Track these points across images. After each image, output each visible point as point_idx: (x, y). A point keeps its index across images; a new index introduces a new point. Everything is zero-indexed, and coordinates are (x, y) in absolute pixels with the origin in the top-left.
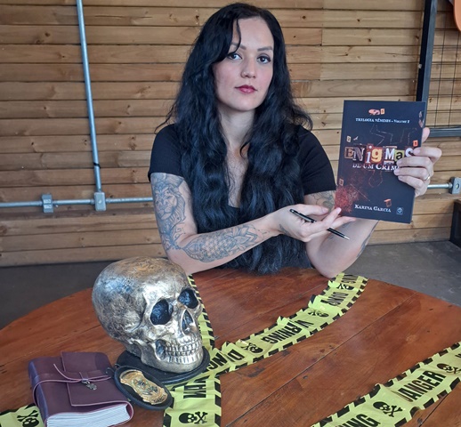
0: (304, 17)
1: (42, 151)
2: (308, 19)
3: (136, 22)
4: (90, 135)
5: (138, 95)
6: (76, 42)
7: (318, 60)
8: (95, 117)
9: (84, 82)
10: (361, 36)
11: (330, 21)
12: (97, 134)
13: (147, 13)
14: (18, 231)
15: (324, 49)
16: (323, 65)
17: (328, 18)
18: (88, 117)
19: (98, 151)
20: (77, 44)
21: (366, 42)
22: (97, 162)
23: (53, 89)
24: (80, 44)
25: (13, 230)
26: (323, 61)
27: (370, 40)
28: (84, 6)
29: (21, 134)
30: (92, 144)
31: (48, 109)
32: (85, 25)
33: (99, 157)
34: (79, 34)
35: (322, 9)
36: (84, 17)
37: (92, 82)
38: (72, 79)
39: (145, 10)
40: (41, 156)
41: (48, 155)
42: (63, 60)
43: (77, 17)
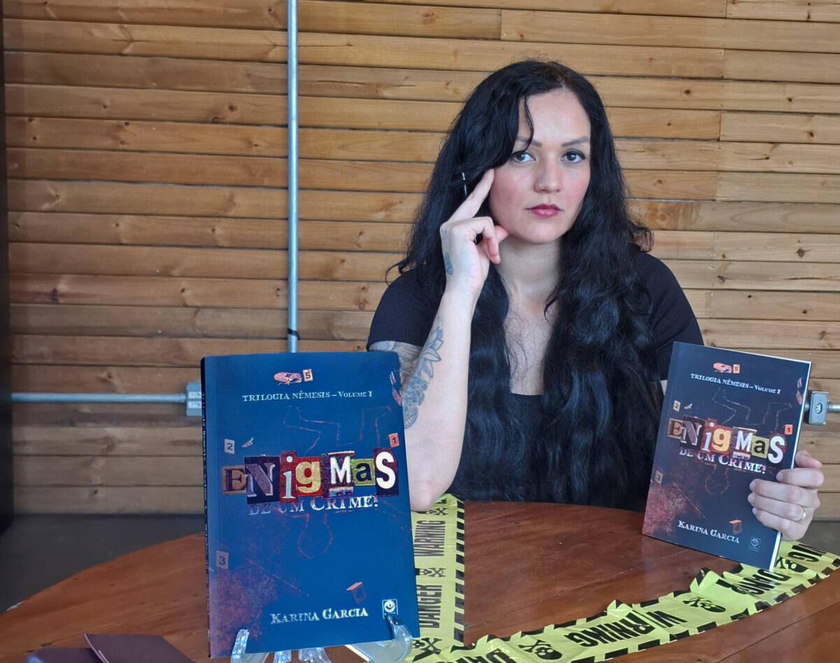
0: (688, 92)
1: (199, 304)
2: (695, 95)
3: (386, 93)
4: (287, 279)
5: (381, 215)
6: (280, 122)
7: (714, 166)
8: (299, 249)
9: (287, 188)
10: (797, 127)
11: (735, 100)
12: (299, 279)
13: (407, 78)
14: (135, 447)
15: (724, 146)
16: (721, 175)
17: (732, 94)
18: (287, 249)
19: (299, 309)
20: (281, 126)
21: (805, 138)
22: (294, 328)
23: (231, 198)
24: (286, 126)
25: (125, 445)
26: (721, 167)
27: (811, 134)
28: (300, 63)
29: (166, 273)
30: (288, 297)
31: (219, 231)
32: (299, 95)
33: (298, 320)
34: (287, 110)
35: (721, 79)
36: (299, 82)
37: (300, 189)
38: (266, 183)
39: (404, 73)
40: (196, 313)
41: (209, 313)
42: (254, 151)
43: (286, 82)
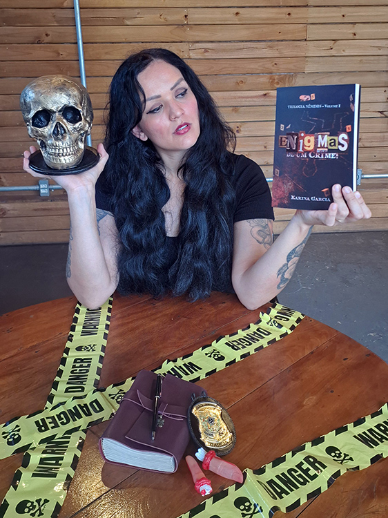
0: (289, 14)
2: (292, 15)
3: (128, 22)
6: (74, 41)
7: (303, 54)
9: (80, 77)
10: (347, 31)
11: (314, 18)
13: (138, 13)
14: (16, 212)
15: (308, 43)
16: (307, 59)
17: (313, 14)
20: (74, 43)
21: (351, 36)
24: (77, 43)
25: (12, 212)
26: (307, 55)
27: (355, 34)
28: (80, 8)
32: (82, 26)
35: (307, 6)
36: (81, 18)
37: (86, 77)
39: (137, 10)
42: (61, 57)
43: (74, 19)
